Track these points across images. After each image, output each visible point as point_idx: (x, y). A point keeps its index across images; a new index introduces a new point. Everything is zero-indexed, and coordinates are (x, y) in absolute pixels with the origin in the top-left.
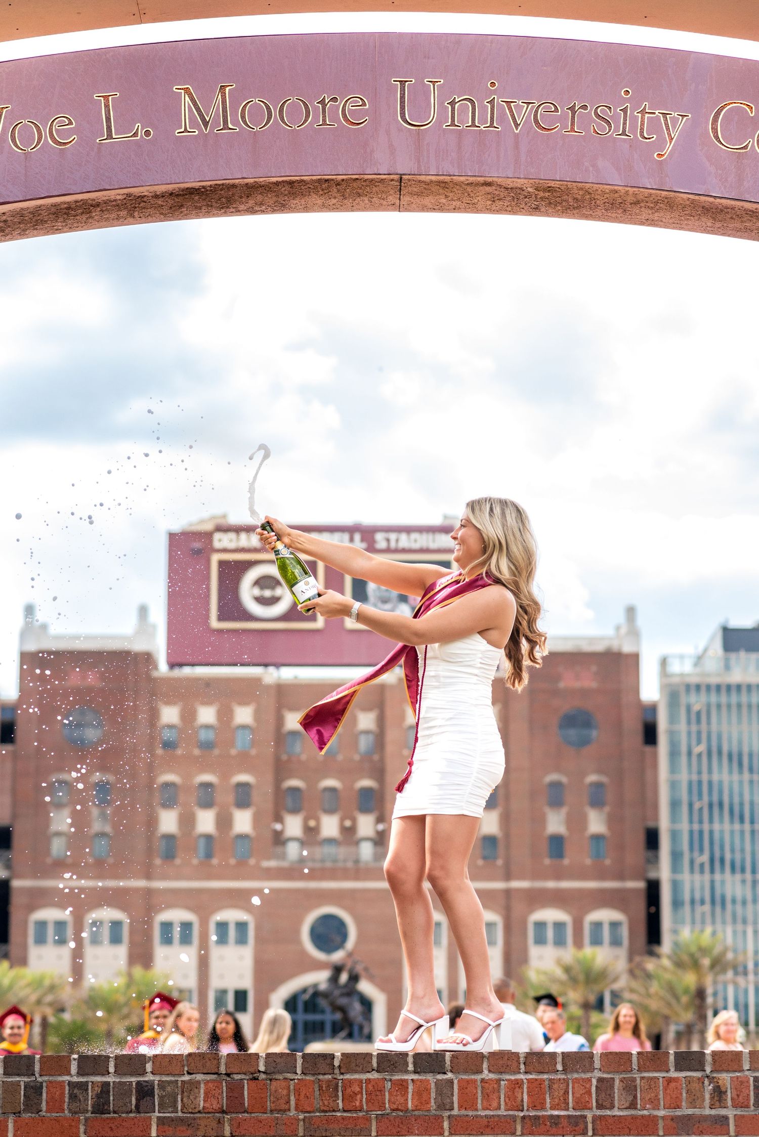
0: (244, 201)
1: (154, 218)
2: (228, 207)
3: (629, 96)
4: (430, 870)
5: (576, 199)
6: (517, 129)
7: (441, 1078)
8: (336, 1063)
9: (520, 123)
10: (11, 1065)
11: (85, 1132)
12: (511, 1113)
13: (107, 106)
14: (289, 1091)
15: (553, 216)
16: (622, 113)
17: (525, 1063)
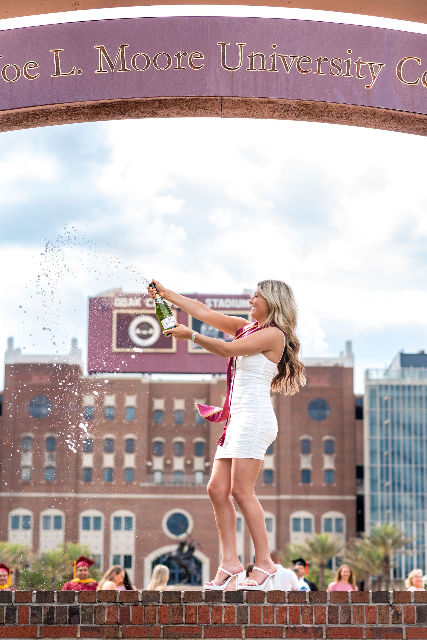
0: (134, 110)
1: (83, 120)
2: (124, 114)
3: (351, 53)
4: (233, 489)
5: (320, 111)
6: (287, 71)
7: (241, 606)
8: (182, 597)
9: (289, 68)
11: (40, 635)
12: (280, 625)
13: (57, 57)
14: (155, 612)
15: (307, 121)
16: (347, 63)
17: (288, 598)
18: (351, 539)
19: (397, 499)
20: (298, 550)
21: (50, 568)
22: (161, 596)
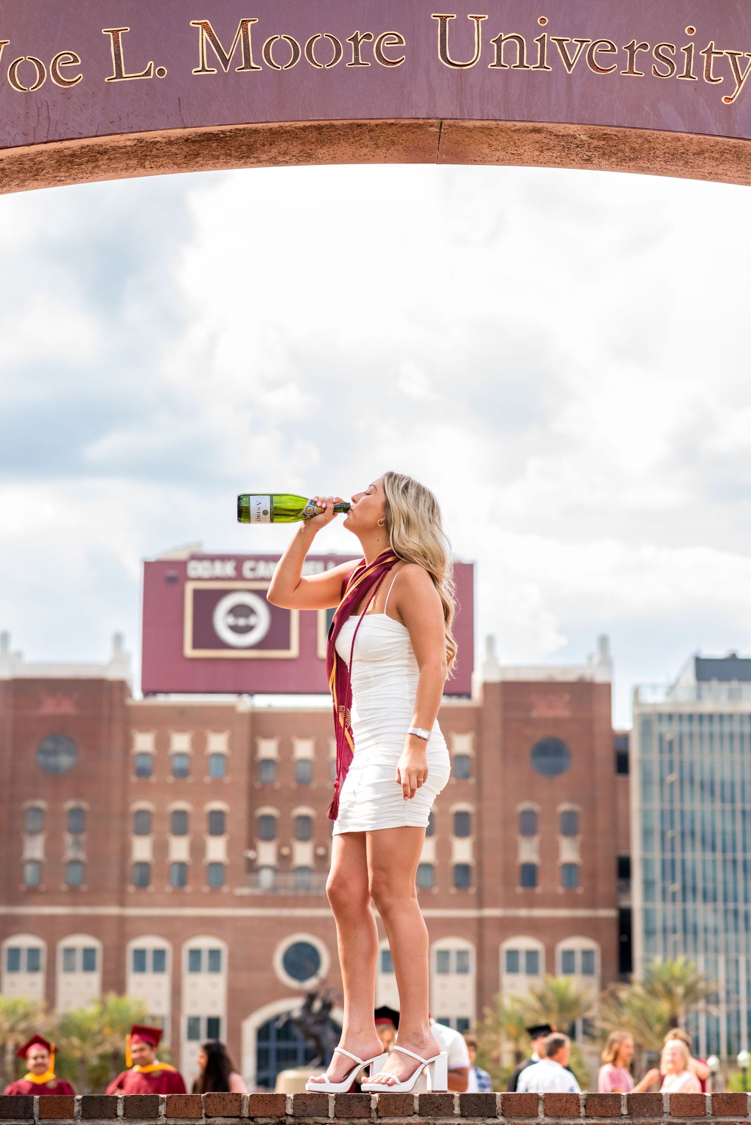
0: (267, 149)
1: (167, 169)
2: (248, 157)
3: (693, 34)
5: (633, 149)
6: (569, 70)
7: (491, 1123)
8: (373, 1106)
9: (573, 64)
10: (6, 1107)
13: (116, 42)
15: (606, 169)
16: (686, 53)
17: (585, 1106)
18: (612, 986)
19: (690, 914)
20: (517, 1006)
21: (76, 1041)
22: (332, 1104)
